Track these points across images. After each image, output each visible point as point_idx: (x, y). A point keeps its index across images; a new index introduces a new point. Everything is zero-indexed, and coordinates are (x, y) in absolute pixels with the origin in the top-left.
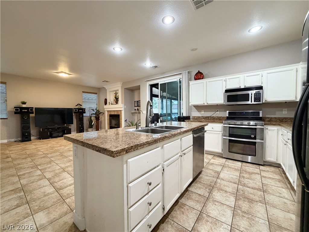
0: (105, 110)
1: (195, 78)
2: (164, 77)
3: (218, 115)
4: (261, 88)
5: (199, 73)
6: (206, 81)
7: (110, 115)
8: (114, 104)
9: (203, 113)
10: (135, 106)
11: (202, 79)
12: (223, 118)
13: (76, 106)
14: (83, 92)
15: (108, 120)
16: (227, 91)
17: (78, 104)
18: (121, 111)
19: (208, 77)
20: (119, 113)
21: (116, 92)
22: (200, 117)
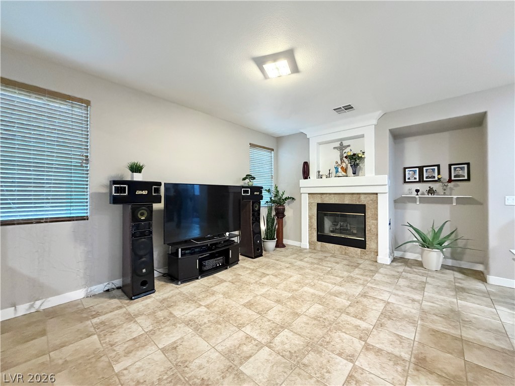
0: (302, 191)
7: (318, 204)
8: (340, 175)
10: (405, 182)
13: (244, 179)
14: (252, 145)
15: (310, 218)
17: (247, 175)
18: (377, 194)
20: (363, 201)
21: (341, 144)
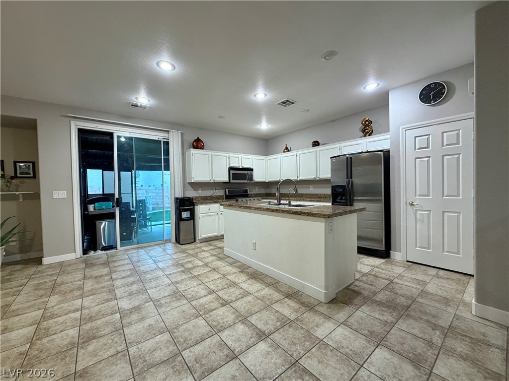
1: (193, 145)
2: (128, 125)
3: (215, 193)
4: (252, 170)
5: (198, 140)
6: (211, 153)
9: (199, 192)
11: (203, 149)
12: (221, 196)
16: (231, 169)
19: (211, 149)
22: (197, 197)
